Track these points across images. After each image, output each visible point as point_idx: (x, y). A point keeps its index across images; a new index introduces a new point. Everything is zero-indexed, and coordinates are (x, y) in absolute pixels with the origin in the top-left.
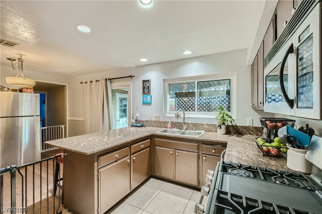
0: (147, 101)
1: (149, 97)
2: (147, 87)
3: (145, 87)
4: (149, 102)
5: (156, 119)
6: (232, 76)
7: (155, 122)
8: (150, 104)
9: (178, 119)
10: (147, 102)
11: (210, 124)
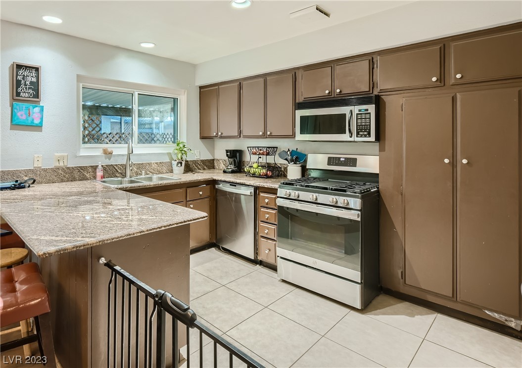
0: (30, 119)
1: (37, 110)
2: (28, 83)
3: (23, 82)
4: (37, 122)
5: (58, 165)
6: (179, 95)
7: (55, 170)
8: (38, 127)
9: (110, 159)
10: (29, 123)
11: (160, 163)
